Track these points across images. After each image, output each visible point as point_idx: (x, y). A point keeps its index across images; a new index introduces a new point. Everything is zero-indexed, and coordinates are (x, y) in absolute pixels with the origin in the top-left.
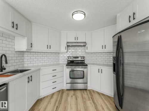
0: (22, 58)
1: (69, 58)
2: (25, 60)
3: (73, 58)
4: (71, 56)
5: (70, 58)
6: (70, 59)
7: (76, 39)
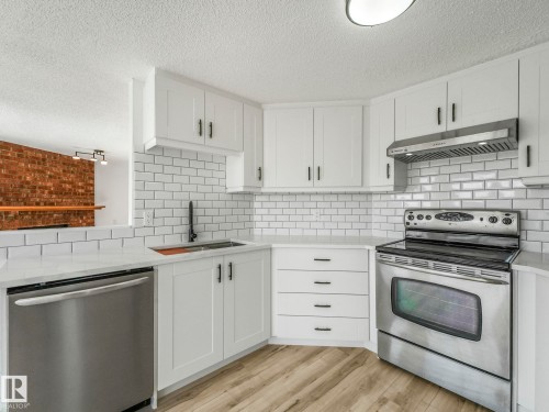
0: (247, 211)
1: (410, 218)
2: (256, 218)
3: (438, 217)
4: (427, 205)
5: (420, 217)
6: (416, 220)
7: (446, 114)
